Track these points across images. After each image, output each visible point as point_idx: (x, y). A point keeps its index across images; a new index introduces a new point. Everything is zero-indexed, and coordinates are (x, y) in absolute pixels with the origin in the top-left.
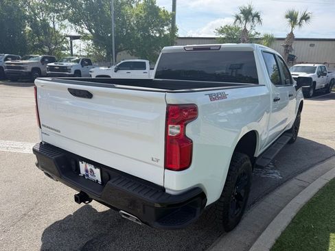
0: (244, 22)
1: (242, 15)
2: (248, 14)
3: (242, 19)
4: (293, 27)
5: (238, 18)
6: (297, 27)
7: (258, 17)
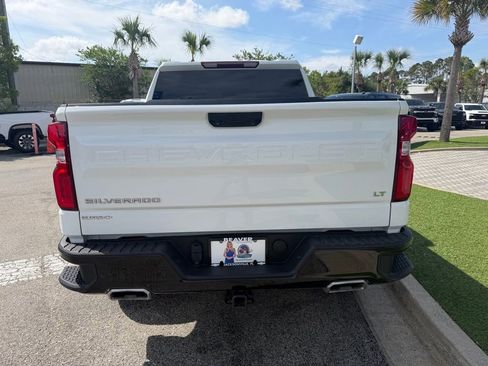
0: (130, 43)
1: (124, 32)
2: (134, 32)
3: (126, 38)
4: (193, 53)
5: (119, 35)
6: (197, 53)
7: (148, 36)
